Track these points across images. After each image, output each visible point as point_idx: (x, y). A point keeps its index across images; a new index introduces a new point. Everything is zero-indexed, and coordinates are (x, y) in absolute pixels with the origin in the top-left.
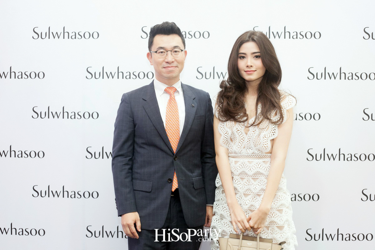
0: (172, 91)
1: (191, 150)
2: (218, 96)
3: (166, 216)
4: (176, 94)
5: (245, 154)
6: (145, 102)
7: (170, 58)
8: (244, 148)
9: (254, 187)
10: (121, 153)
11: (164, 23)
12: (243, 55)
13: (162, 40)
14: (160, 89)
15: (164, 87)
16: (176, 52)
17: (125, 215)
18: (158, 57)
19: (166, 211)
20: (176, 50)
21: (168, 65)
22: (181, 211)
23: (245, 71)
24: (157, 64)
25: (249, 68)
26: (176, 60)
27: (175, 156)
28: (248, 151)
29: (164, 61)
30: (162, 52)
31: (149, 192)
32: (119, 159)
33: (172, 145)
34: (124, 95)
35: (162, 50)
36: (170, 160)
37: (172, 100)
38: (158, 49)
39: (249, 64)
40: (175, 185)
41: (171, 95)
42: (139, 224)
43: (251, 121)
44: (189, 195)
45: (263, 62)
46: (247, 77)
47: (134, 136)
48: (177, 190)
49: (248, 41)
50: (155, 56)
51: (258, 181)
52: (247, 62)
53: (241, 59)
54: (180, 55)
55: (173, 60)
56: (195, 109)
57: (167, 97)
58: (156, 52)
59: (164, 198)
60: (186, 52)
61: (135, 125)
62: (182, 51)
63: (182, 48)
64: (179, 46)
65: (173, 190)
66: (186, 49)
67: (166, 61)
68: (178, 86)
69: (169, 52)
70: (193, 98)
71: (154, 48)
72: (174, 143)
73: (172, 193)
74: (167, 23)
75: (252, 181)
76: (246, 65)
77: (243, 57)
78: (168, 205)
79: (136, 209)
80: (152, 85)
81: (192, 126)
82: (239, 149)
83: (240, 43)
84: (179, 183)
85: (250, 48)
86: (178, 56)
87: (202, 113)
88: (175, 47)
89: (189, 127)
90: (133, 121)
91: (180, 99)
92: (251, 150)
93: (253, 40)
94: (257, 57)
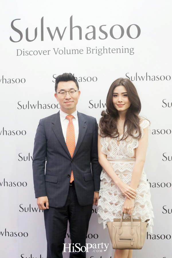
0: (70, 118)
1: (83, 156)
2: (100, 121)
3: (66, 199)
4: (73, 120)
5: (118, 159)
6: (53, 125)
7: (68, 96)
8: (117, 154)
9: (125, 180)
10: (38, 158)
11: (64, 74)
12: (116, 94)
13: (63, 85)
14: (63, 116)
15: (65, 115)
16: (72, 92)
17: (40, 198)
18: (61, 96)
19: (66, 196)
20: (72, 91)
21: (67, 101)
22: (76, 196)
23: (118, 105)
24: (60, 101)
25: (120, 103)
26: (72, 98)
27: (72, 160)
28: (120, 156)
29: (64, 98)
30: (63, 93)
31: (56, 183)
32: (37, 162)
33: (70, 153)
34: (40, 120)
35: (63, 92)
36: (69, 162)
37: (70, 124)
38: (60, 90)
39: (120, 100)
40: (72, 179)
41: (69, 120)
42: (47, 204)
43: (121, 137)
44: (82, 185)
45: (129, 99)
46: (119, 109)
47: (47, 147)
48: (73, 182)
49: (119, 85)
50: (59, 95)
51: (127, 176)
52: (119, 99)
53: (114, 97)
54: (75, 94)
55: (70, 97)
56: (85, 129)
57: (67, 122)
58: (59, 93)
59: (65, 187)
61: (47, 140)
62: (76, 91)
63: (76, 89)
64: (74, 88)
65: (71, 182)
66: (79, 90)
67: (66, 98)
68: (75, 114)
69: (68, 93)
70: (85, 122)
71: (58, 91)
72: (72, 151)
73: (70, 184)
74: (65, 74)
75: (124, 176)
76: (118, 101)
77: (116, 96)
78: (68, 192)
79: (46, 194)
80: (59, 113)
81: (83, 140)
82: (114, 155)
83: (114, 86)
84: (74, 177)
85: (120, 90)
86: (73, 95)
87: (91, 131)
88: (71, 89)
89: (81, 141)
90: (46, 137)
91: (76, 123)
92: (122, 156)
93: (123, 85)
94: (125, 95)
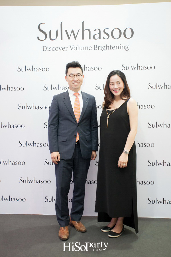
0: (77, 95)
1: (85, 122)
4: (79, 96)
6: (64, 99)
7: (76, 79)
10: (52, 123)
11: (73, 62)
13: (72, 70)
14: (71, 93)
15: (73, 92)
16: (79, 76)
17: (53, 153)
18: (70, 79)
19: (73, 151)
20: (79, 75)
21: (75, 82)
22: (80, 151)
24: (69, 82)
26: (79, 80)
27: (78, 125)
29: (73, 80)
30: (72, 76)
31: (65, 142)
32: (52, 126)
33: (77, 120)
34: (54, 96)
35: (72, 75)
36: (76, 126)
37: (77, 99)
38: (70, 74)
40: (78, 139)
41: (76, 97)
42: (59, 158)
44: (85, 144)
47: (59, 115)
48: (78, 141)
50: (69, 78)
54: (81, 77)
55: (78, 80)
56: (87, 103)
57: (75, 97)
58: (69, 76)
59: (72, 145)
60: (83, 76)
61: (59, 110)
62: (82, 75)
63: (82, 74)
64: (80, 73)
65: (77, 141)
66: (83, 75)
67: (74, 80)
68: (80, 92)
69: (75, 76)
70: (87, 98)
71: (68, 74)
72: (78, 118)
73: (76, 142)
74: (74, 62)
78: (74, 148)
79: (58, 150)
80: (67, 92)
81: (86, 111)
84: (80, 137)
86: (80, 78)
87: (91, 105)
88: (78, 74)
89: (84, 111)
91: (81, 98)
